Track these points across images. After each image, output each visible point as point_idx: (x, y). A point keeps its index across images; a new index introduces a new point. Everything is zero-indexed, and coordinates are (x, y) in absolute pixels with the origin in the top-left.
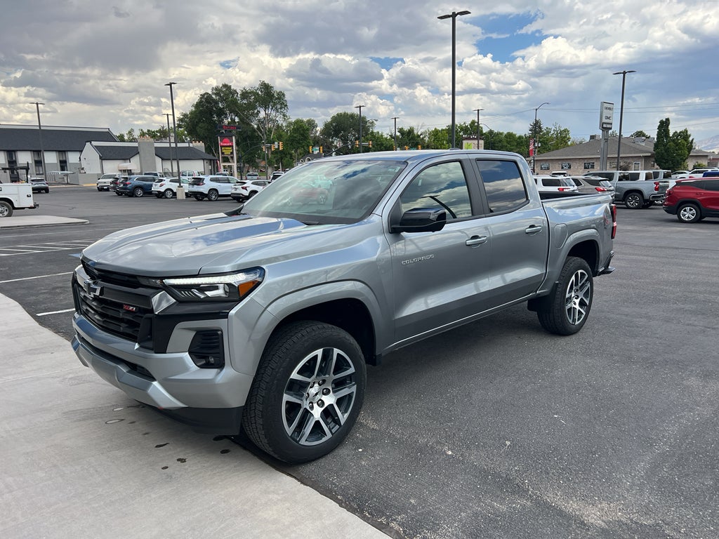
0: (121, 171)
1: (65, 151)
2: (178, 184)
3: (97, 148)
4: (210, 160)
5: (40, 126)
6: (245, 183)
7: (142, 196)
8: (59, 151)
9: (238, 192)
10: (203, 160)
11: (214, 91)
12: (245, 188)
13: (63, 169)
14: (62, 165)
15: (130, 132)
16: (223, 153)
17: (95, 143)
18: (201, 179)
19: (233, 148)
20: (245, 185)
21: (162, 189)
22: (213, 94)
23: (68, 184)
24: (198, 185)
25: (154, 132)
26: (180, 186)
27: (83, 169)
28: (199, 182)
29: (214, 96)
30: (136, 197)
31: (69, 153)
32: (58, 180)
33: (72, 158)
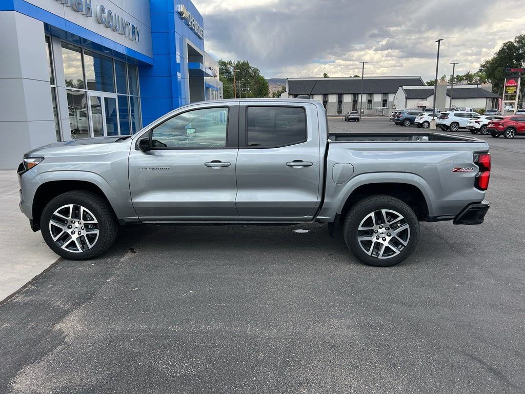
0: (418, 107)
1: (387, 93)
2: (432, 118)
3: (406, 91)
4: (494, 99)
5: (363, 77)
6: (479, 118)
7: (409, 126)
8: (383, 93)
9: (472, 125)
10: (487, 98)
11: (517, 40)
12: (478, 122)
13: (384, 105)
14: (384, 103)
15: (443, 78)
16: (506, 92)
17: (405, 87)
18: (446, 114)
19: (517, 88)
20: (478, 120)
21: (421, 121)
22: (516, 41)
23: (382, 116)
24: (443, 118)
25: (462, 77)
26: (433, 119)
27: (394, 106)
28: (445, 116)
29: (515, 44)
30: (405, 126)
31: (390, 94)
32: (378, 113)
33: (391, 98)
